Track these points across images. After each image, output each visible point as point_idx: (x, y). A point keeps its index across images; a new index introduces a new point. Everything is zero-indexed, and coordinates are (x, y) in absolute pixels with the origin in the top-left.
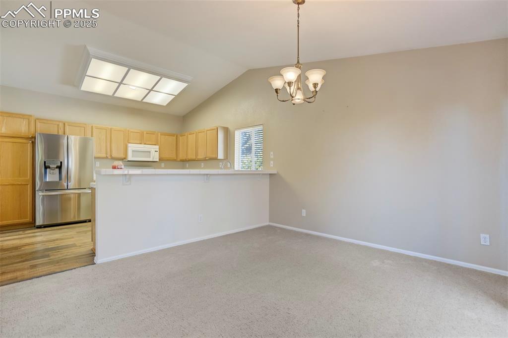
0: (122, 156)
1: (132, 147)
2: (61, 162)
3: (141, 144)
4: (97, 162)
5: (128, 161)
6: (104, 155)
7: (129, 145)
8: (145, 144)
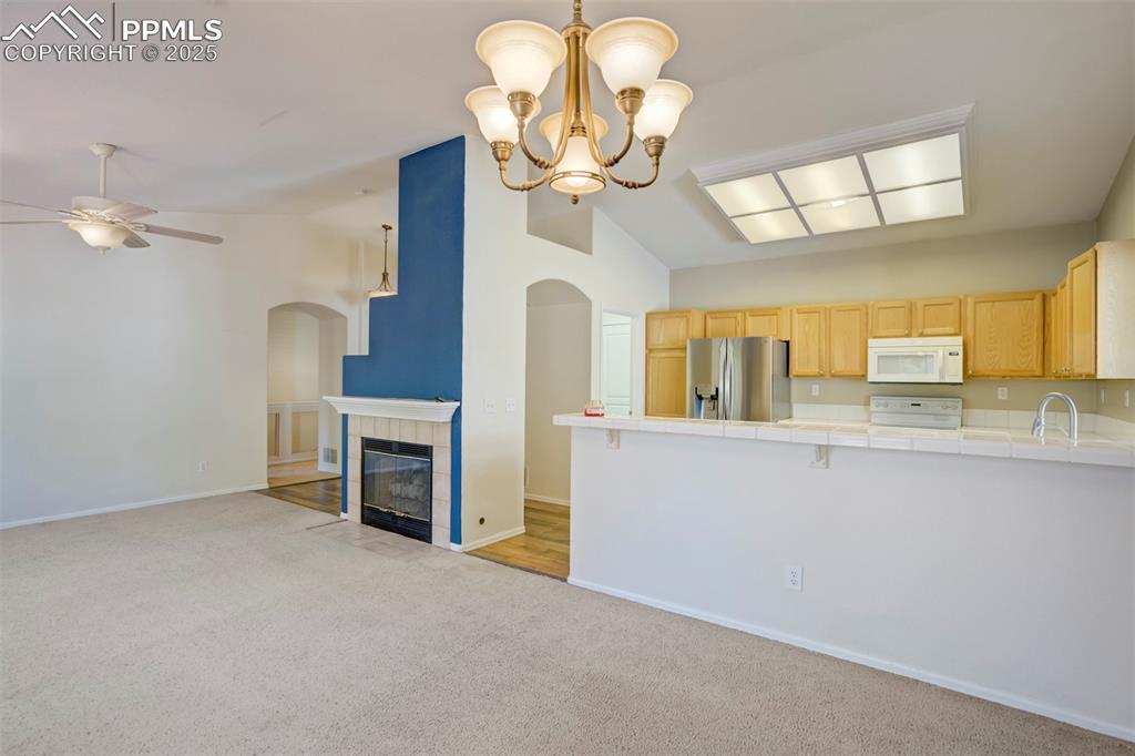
0: (857, 370)
1: (877, 347)
2: (717, 389)
3: (908, 336)
4: (814, 386)
5: (871, 383)
6: (815, 370)
7: (871, 342)
8: (922, 335)
